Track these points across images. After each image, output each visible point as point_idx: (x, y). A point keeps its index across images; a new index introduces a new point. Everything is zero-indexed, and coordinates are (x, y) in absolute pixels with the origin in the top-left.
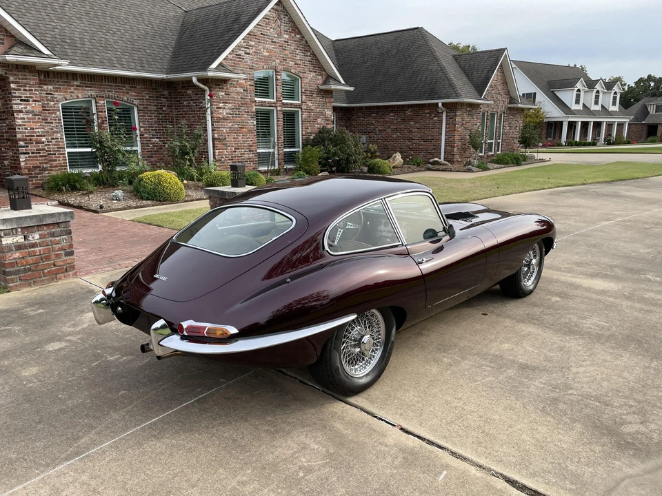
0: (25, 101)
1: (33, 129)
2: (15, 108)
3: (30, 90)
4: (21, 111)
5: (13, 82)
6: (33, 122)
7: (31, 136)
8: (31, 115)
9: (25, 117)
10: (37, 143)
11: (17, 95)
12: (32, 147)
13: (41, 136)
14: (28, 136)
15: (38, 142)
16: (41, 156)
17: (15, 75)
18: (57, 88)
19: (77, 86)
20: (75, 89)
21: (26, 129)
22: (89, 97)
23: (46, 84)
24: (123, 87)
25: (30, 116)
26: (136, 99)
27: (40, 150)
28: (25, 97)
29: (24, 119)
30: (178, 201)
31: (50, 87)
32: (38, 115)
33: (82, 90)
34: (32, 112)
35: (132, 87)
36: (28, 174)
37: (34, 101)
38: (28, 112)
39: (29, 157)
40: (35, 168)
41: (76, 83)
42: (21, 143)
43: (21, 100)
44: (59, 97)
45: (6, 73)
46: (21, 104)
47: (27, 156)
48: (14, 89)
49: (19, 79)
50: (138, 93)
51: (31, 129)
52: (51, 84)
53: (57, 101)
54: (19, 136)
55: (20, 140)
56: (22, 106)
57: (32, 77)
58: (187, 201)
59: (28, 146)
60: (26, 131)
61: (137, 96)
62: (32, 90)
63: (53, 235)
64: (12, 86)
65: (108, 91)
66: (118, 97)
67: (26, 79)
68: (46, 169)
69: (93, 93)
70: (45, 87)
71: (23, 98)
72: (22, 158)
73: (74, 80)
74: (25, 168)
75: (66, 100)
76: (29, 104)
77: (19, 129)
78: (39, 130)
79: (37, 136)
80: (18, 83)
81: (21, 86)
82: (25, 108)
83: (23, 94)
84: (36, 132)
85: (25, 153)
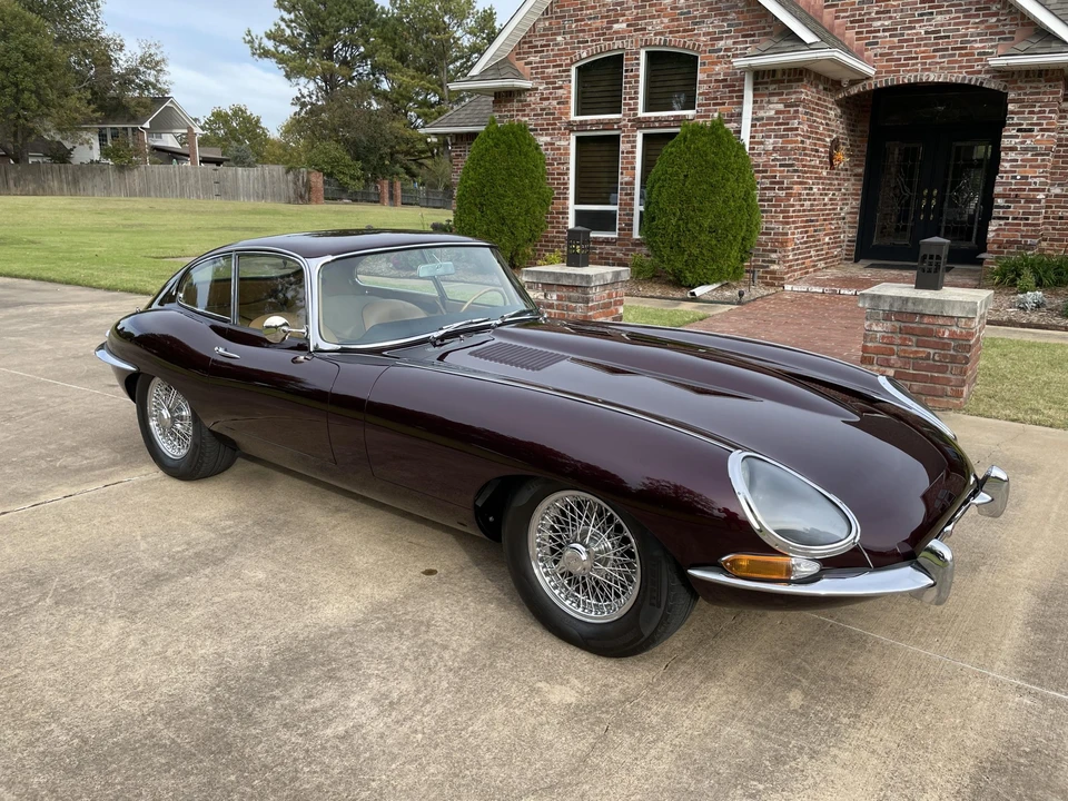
0: (1025, 130)
1: (1027, 178)
2: (1005, 142)
3: (1040, 112)
4: (1013, 149)
5: (1013, 101)
6: (1031, 167)
7: (1020, 190)
8: (1030, 154)
9: (1019, 158)
10: (1027, 201)
11: (1015, 121)
12: (1016, 210)
13: (1038, 190)
14: (1011, 190)
15: (1029, 201)
16: (1025, 225)
17: (1020, 88)
21: (1014, 178)
25: (1029, 156)
27: (1031, 214)
28: (1028, 124)
29: (1017, 160)
32: (1043, 155)
34: (1034, 149)
36: (996, 252)
37: (1042, 130)
38: (1026, 150)
39: (1006, 224)
40: (1010, 243)
42: (1000, 201)
43: (1019, 130)
45: (1005, 87)
46: (1017, 137)
47: (1002, 222)
48: (1012, 113)
49: (1025, 94)
51: (1022, 178)
54: (998, 189)
55: (999, 196)
56: (1017, 140)
57: (1049, 90)
59: (1010, 207)
60: (1013, 181)
62: (1044, 112)
63: (570, 299)
64: (1010, 107)
67: (1038, 93)
68: (1031, 247)
71: (1024, 127)
72: (993, 226)
74: (994, 243)
76: (1032, 136)
77: (1002, 177)
78: (1037, 180)
79: (1030, 190)
80: (1022, 101)
81: (1026, 107)
82: (1023, 143)
83: (1025, 119)
84: (1030, 184)
85: (1000, 218)
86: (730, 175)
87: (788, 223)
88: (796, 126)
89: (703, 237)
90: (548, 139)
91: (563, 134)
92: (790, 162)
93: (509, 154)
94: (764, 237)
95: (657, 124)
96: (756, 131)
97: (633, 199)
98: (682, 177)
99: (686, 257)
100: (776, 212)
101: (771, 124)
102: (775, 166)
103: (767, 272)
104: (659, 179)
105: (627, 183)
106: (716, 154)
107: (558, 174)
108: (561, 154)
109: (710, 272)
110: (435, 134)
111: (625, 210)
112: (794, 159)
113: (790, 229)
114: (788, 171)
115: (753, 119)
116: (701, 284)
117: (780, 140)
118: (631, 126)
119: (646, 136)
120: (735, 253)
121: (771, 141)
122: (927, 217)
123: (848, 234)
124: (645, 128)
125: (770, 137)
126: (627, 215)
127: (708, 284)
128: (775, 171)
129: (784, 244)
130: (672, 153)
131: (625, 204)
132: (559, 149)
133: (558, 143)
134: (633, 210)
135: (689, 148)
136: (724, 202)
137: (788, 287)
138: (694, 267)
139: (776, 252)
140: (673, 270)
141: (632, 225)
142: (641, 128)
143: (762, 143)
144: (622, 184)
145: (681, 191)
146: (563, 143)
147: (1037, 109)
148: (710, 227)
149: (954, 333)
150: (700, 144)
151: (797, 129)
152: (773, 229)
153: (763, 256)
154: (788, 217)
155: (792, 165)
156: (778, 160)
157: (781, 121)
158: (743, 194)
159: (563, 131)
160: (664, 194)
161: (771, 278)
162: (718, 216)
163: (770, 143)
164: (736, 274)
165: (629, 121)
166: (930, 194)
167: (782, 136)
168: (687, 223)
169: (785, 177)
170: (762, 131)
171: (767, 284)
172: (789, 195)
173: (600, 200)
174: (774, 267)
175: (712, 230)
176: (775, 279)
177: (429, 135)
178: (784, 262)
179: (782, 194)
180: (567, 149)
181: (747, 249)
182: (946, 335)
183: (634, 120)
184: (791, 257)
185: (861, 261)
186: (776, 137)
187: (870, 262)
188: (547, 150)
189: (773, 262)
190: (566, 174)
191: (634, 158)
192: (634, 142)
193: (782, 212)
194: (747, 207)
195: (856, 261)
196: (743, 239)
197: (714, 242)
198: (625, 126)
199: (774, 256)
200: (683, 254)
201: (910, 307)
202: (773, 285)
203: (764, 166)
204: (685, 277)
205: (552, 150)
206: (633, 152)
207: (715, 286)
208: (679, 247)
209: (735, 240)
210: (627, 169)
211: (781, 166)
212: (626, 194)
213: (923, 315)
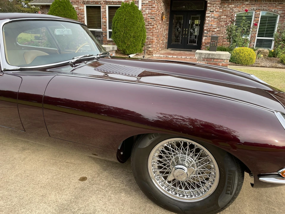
1: (212, 25)
2: (207, 15)
3: (215, 7)
4: (209, 17)
5: (209, 3)
6: (213, 22)
7: (210, 28)
8: (213, 18)
10: (212, 32)
11: (209, 9)
12: (210, 34)
13: (215, 28)
14: (208, 28)
15: (213, 31)
18: (236, 6)
19: (247, 4)
20: (245, 6)
21: (209, 25)
22: (252, 10)
23: (231, 4)
24: (274, 4)
25: (213, 19)
26: (280, 10)
28: (212, 10)
29: (209, 20)
30: (246, 65)
31: (233, 6)
32: (216, 19)
33: (249, 6)
34: (214, 17)
35: (280, 4)
36: (204, 46)
37: (216, 12)
38: (212, 17)
39: (207, 38)
40: (208, 43)
41: (247, 3)
42: (205, 32)
43: (210, 12)
44: (236, 10)
46: (210, 13)
47: (206, 37)
48: (209, 7)
49: (212, 1)
50: (283, 7)
52: (233, 4)
53: (234, 12)
54: (205, 28)
55: (205, 30)
56: (210, 14)
57: (218, 0)
58: (254, 66)
59: (208, 33)
60: (209, 26)
61: (281, 9)
62: (216, 7)
64: (208, 5)
65: (264, 7)
66: (269, 9)
67: (215, 1)
69: (255, 8)
70: (230, 6)
71: (211, 11)
72: (204, 38)
73: (246, 1)
74: (204, 43)
75: (239, 12)
76: (213, 13)
77: (206, 25)
78: (214, 26)
79: (213, 28)
80: (211, 3)
81: (212, 5)
82: (211, 15)
83: (212, 8)
84: (213, 27)
85: (206, 36)
86: (138, 20)
87: (153, 36)
88: (154, 6)
89: (131, 39)
90: (77, 6)
91: (82, 5)
92: (153, 17)
93: (64, 10)
94: (147, 40)
95: (113, 3)
96: (143, 7)
97: (106, 27)
98: (124, 20)
99: (126, 45)
100: (150, 33)
101: (147, 5)
102: (149, 18)
103: (148, 51)
104: (117, 20)
105: (104, 22)
106: (133, 13)
107: (81, 18)
108: (81, 11)
109: (134, 50)
110: (35, 5)
111: (104, 31)
112: (154, 17)
113: (154, 38)
114: (153, 20)
115: (142, 4)
116: (131, 54)
117: (150, 10)
118: (104, 3)
119: (109, 8)
120: (140, 45)
121: (148, 10)
122: (185, 37)
123: (166, 41)
124: (109, 4)
125: (147, 9)
126: (105, 32)
127: (133, 54)
128: (149, 20)
129: (152, 42)
130: (120, 12)
131: (104, 29)
132: (81, 10)
133: (80, 8)
134: (107, 31)
135: (125, 10)
136: (137, 28)
137: (154, 55)
138: (129, 48)
139: (150, 45)
140: (123, 49)
141: (106, 35)
142: (108, 4)
143: (145, 11)
144: (102, 22)
145: (124, 24)
146: (82, 8)
147: (215, 6)
148: (133, 36)
149: (223, 64)
150: (129, 9)
151: (155, 7)
152: (149, 38)
153: (147, 46)
154: (153, 34)
155: (153, 18)
156: (150, 17)
157: (150, 5)
158: (142, 26)
159: (81, 4)
160: (119, 25)
161: (149, 53)
162: (135, 32)
163: (147, 12)
164: (141, 51)
165: (104, 1)
166: (186, 30)
167: (151, 9)
168: (126, 34)
169: (152, 22)
170: (145, 7)
171: (148, 54)
172: (153, 28)
173: (95, 27)
174: (150, 49)
175: (134, 37)
176: (150, 53)
177: (32, 5)
178: (153, 48)
179: (151, 27)
180: (83, 10)
181: (144, 43)
182: (221, 65)
183: (105, 2)
184: (154, 46)
185: (169, 49)
186: (149, 9)
187: (171, 49)
188: (76, 10)
189: (150, 48)
190: (84, 18)
191: (106, 14)
192: (106, 8)
193: (151, 33)
194: (143, 30)
195: (168, 49)
196: (142, 40)
197: (134, 41)
198: (102, 3)
199: (150, 46)
200: (126, 44)
201: (211, 57)
202: (150, 55)
203: (146, 18)
204: (126, 52)
205: (78, 10)
206: (105, 12)
207: (135, 54)
208: (124, 42)
209: (140, 40)
210: (104, 17)
211: (151, 18)
212: (104, 26)
213: (214, 59)
